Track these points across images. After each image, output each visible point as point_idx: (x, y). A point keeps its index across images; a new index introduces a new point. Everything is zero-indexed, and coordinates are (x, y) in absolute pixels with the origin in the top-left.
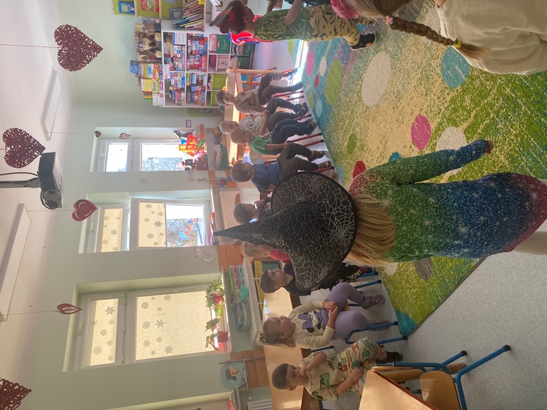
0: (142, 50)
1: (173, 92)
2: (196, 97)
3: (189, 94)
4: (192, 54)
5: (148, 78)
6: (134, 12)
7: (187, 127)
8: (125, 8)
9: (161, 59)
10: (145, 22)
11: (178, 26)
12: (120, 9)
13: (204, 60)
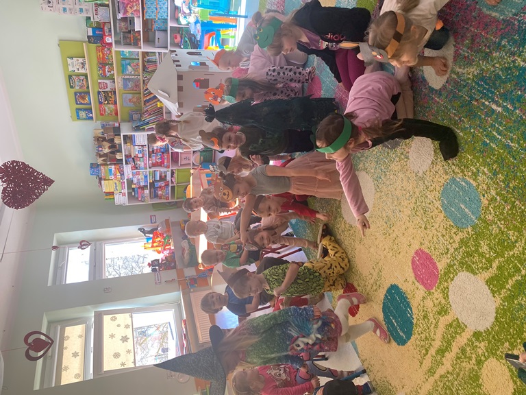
0: (102, 153)
1: (136, 189)
2: (160, 193)
4: (153, 153)
5: (109, 180)
6: (92, 118)
7: (152, 223)
8: (83, 114)
9: (122, 160)
10: (103, 127)
11: (137, 129)
12: (78, 116)
13: (166, 156)
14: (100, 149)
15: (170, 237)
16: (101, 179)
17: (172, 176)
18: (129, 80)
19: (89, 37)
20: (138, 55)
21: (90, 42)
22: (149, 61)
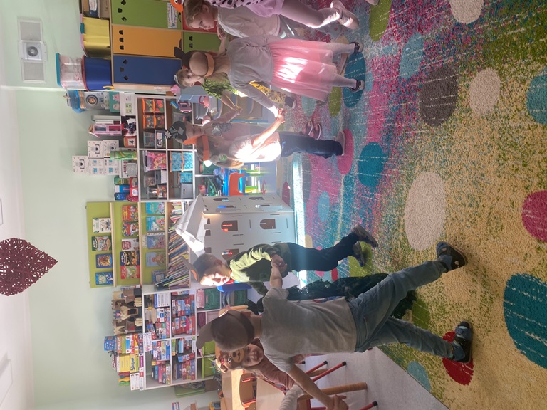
0: (119, 321)
1: (156, 368)
2: (184, 370)
3: (176, 367)
4: (177, 317)
5: (125, 354)
6: (112, 282)
8: (102, 279)
9: (141, 327)
10: (123, 290)
12: (97, 281)
13: (191, 320)
14: (118, 315)
16: (116, 355)
18: (154, 237)
19: (116, 195)
20: (163, 210)
21: (116, 200)
22: (175, 214)
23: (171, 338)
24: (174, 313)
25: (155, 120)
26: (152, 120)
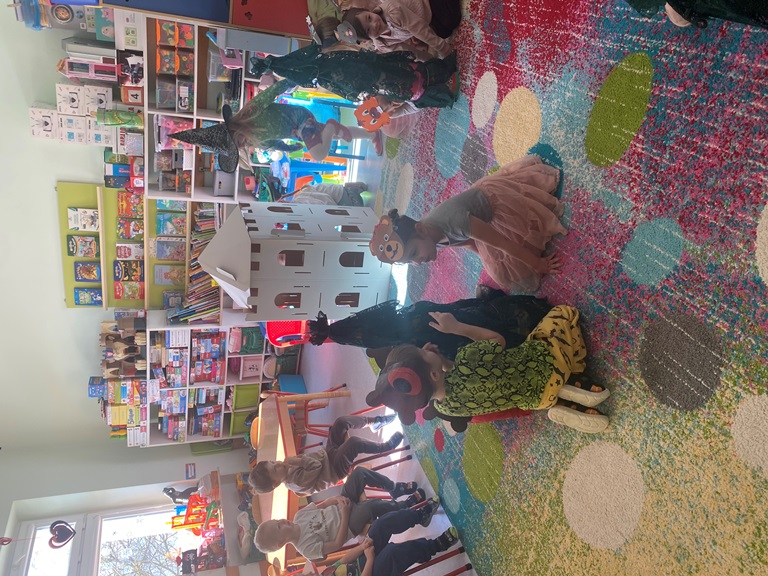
0: (111, 361)
1: (164, 420)
2: (205, 424)
3: (193, 420)
4: (198, 360)
5: (120, 404)
6: (100, 303)
7: (187, 478)
8: (85, 297)
9: (145, 371)
10: (118, 317)
11: (176, 321)
12: (77, 299)
13: (219, 365)
14: (110, 354)
15: (217, 504)
16: (106, 403)
17: (227, 397)
18: (167, 244)
19: (107, 178)
20: (185, 205)
21: (107, 185)
22: (202, 216)
23: (188, 387)
24: (195, 355)
25: (178, 61)
26: (172, 59)
